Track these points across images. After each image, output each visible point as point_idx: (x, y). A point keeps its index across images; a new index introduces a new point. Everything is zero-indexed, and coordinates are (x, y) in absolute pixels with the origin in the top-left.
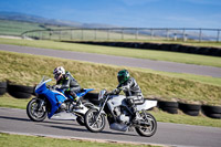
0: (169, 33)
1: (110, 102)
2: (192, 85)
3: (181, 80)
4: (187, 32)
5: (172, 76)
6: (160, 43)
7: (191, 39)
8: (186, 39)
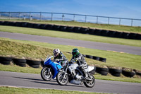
0: (20, 15)
1: (70, 67)
2: (34, 48)
3: (28, 45)
4: (32, 14)
5: (22, 42)
6: (15, 21)
7: (34, 19)
8: (31, 19)
